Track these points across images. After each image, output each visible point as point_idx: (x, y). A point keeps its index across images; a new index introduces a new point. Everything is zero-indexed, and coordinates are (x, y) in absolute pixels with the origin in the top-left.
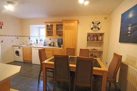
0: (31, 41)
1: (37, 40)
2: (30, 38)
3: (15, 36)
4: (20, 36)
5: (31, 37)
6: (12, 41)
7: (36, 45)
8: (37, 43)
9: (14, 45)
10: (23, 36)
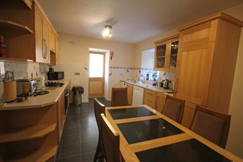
0: (142, 76)
1: (148, 75)
2: (140, 72)
3: (125, 68)
4: (131, 68)
5: (143, 69)
6: (121, 74)
7: (143, 83)
8: (148, 79)
9: (122, 80)
10: (134, 69)
